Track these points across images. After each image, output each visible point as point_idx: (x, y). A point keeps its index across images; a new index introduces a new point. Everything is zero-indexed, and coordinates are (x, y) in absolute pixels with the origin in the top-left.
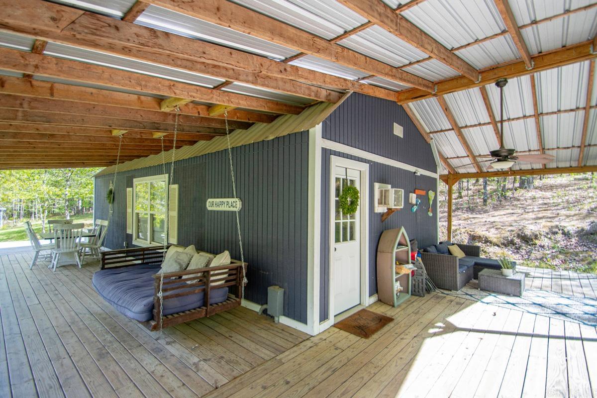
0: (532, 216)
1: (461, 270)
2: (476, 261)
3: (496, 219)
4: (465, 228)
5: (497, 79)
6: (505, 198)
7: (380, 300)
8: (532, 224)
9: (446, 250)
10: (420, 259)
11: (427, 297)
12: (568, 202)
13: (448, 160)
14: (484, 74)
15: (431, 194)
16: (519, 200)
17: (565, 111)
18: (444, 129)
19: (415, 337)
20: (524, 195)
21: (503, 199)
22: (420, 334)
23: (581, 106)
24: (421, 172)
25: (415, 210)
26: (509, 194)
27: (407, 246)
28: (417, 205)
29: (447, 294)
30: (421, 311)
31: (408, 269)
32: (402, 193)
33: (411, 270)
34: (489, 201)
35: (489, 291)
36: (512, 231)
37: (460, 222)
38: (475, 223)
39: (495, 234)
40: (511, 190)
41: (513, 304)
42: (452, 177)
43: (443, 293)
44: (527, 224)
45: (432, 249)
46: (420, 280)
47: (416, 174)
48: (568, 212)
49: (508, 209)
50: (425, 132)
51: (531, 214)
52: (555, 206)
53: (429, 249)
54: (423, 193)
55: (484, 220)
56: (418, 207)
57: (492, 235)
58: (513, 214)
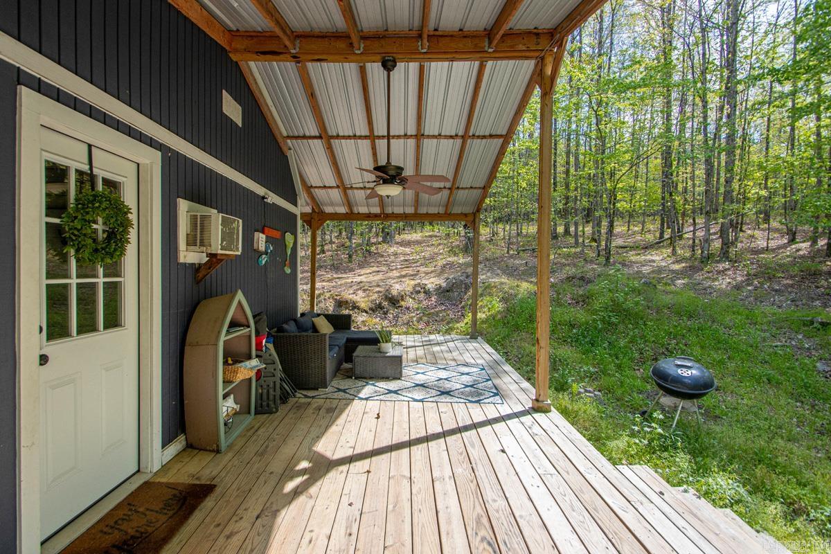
0: (395, 273)
1: (332, 353)
2: (347, 336)
3: (362, 278)
4: (330, 291)
5: (384, 55)
6: (369, 252)
7: (190, 446)
8: (397, 283)
9: (310, 325)
10: (271, 346)
11: (283, 409)
12: (424, 258)
13: (312, 190)
14: (368, 43)
15: (289, 238)
16: (382, 256)
17: (446, 137)
18: (308, 134)
19: (257, 518)
20: (387, 250)
21: (368, 256)
22: (268, 505)
23: (460, 134)
24: (273, 198)
25: (264, 262)
26: (373, 249)
27: (248, 326)
28: (267, 255)
29: (313, 397)
30: (271, 445)
31: (248, 369)
32: (238, 226)
33: (255, 371)
34: (354, 257)
35: (365, 378)
36: (379, 292)
37: (324, 284)
38: (341, 285)
39: (363, 298)
40: (375, 244)
41: (396, 392)
42: (316, 217)
43: (306, 396)
44: (394, 283)
45: (291, 327)
46: (272, 385)
47: (265, 200)
48: (426, 269)
49: (373, 266)
50: (281, 133)
51: (395, 271)
52: (415, 263)
53: (285, 326)
54: (276, 234)
55: (350, 281)
56: (270, 258)
57: (360, 298)
58: (378, 272)
